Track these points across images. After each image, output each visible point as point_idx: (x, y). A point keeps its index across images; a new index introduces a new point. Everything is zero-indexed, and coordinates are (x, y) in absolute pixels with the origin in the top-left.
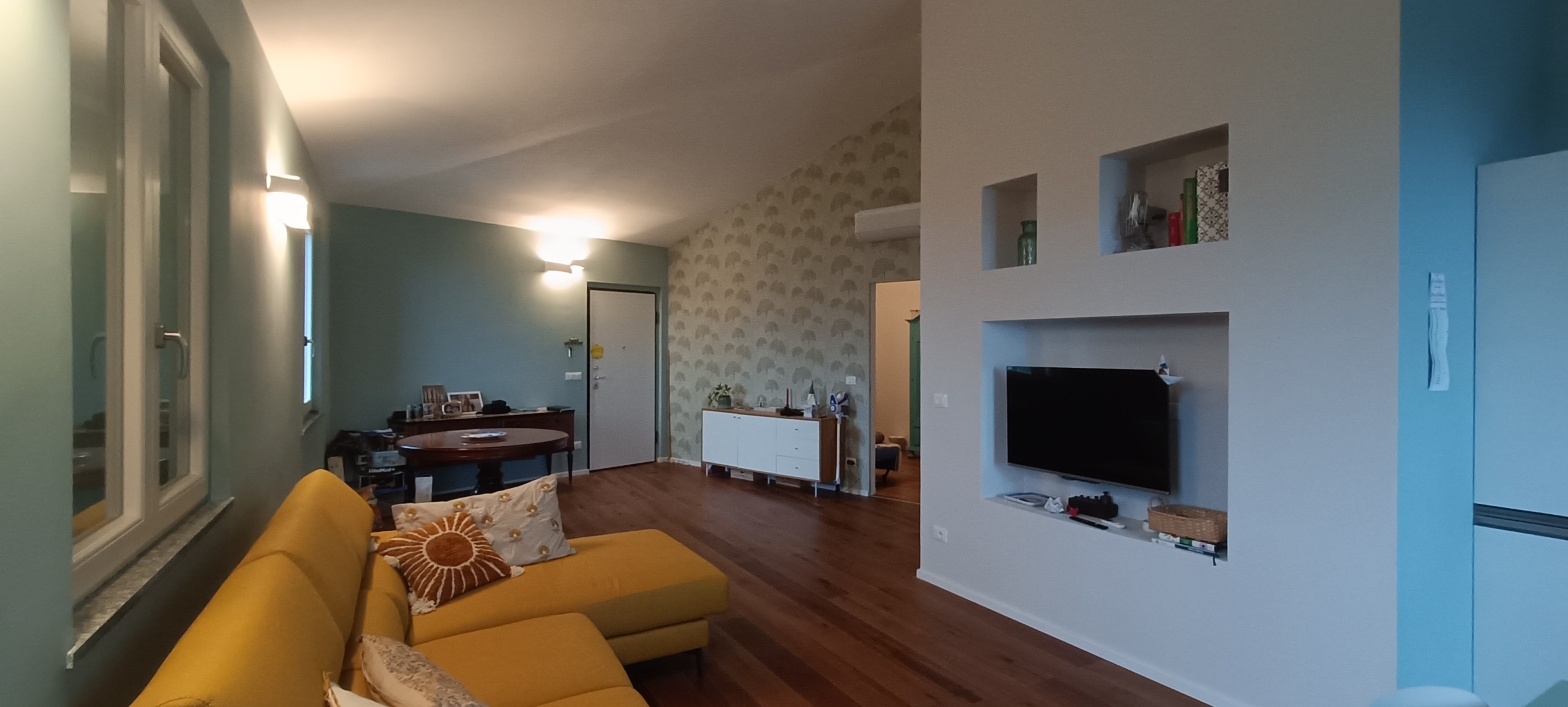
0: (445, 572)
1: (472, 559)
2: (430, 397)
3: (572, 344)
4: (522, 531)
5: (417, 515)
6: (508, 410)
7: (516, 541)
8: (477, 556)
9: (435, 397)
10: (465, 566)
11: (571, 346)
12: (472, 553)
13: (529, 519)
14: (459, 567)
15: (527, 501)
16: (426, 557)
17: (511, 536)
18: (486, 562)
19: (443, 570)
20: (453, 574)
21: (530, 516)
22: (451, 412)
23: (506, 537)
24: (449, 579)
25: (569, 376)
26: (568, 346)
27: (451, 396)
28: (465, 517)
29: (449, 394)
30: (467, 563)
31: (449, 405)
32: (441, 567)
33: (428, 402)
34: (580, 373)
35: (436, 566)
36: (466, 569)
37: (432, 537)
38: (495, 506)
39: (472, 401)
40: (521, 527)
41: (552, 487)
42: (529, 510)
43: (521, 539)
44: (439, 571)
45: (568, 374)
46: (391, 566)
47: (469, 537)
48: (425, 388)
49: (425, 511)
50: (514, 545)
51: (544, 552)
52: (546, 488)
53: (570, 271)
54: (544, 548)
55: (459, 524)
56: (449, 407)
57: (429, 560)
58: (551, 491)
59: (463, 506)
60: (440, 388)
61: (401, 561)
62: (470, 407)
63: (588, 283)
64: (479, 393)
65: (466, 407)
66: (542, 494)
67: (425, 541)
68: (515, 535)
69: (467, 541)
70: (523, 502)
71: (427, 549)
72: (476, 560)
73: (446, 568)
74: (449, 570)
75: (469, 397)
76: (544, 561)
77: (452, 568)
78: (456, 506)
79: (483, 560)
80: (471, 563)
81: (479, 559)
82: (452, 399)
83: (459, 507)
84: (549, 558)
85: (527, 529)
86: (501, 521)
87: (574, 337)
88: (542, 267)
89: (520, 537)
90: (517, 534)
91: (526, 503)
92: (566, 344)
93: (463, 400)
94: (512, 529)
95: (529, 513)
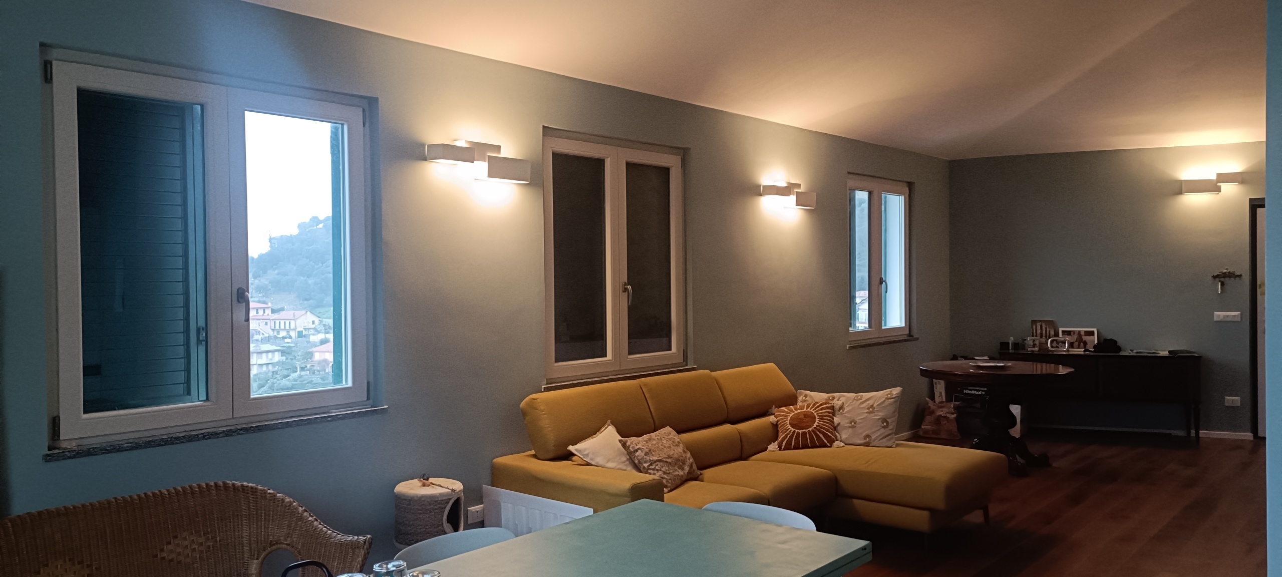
0: (792, 432)
1: (811, 429)
2: (1039, 331)
3: (1224, 277)
4: (858, 421)
5: (807, 399)
6: (1119, 349)
7: (853, 427)
8: (814, 428)
9: (1044, 332)
10: (805, 432)
11: (1222, 279)
12: (813, 425)
13: (866, 414)
14: (800, 432)
15: (870, 402)
16: (788, 421)
17: (851, 423)
18: (818, 433)
19: (791, 431)
20: (795, 435)
21: (867, 413)
22: (1057, 347)
23: (848, 423)
24: (792, 436)
25: (1219, 316)
26: (1217, 279)
27: (1063, 332)
28: (826, 404)
29: (1061, 330)
30: (806, 431)
31: (1056, 340)
32: (791, 429)
33: (1036, 336)
34: (1239, 313)
35: (790, 427)
36: (804, 433)
37: (799, 411)
38: (851, 401)
39: (1085, 338)
40: (857, 419)
41: (894, 396)
42: (868, 409)
43: (855, 427)
44: (789, 430)
45: (1216, 313)
46: (771, 422)
47: (818, 416)
48: (1034, 322)
49: (811, 397)
50: (850, 429)
51: (868, 440)
52: (889, 396)
53: (1218, 190)
54: (868, 436)
55: (818, 407)
56: (1055, 342)
57: (788, 423)
58: (892, 398)
59: (833, 398)
60: (1051, 323)
61: (777, 422)
62: (1082, 344)
63: (1250, 200)
64: (1095, 330)
65: (1077, 344)
66: (884, 399)
67: (794, 412)
68: (853, 423)
69: (815, 418)
70: (868, 402)
71: (791, 417)
72: (812, 430)
73: (793, 430)
74: (794, 431)
75: (1082, 333)
76: (867, 445)
77: (797, 431)
78: (829, 397)
79: (817, 431)
80: (809, 431)
81: (814, 430)
82: (1062, 335)
83: (831, 398)
84: (871, 445)
85: (860, 421)
86: (848, 412)
87: (1227, 269)
88: (1181, 187)
89: (855, 425)
90: (854, 423)
91: (869, 404)
92: (1215, 277)
93: (1075, 337)
94: (852, 419)
95: (867, 411)
